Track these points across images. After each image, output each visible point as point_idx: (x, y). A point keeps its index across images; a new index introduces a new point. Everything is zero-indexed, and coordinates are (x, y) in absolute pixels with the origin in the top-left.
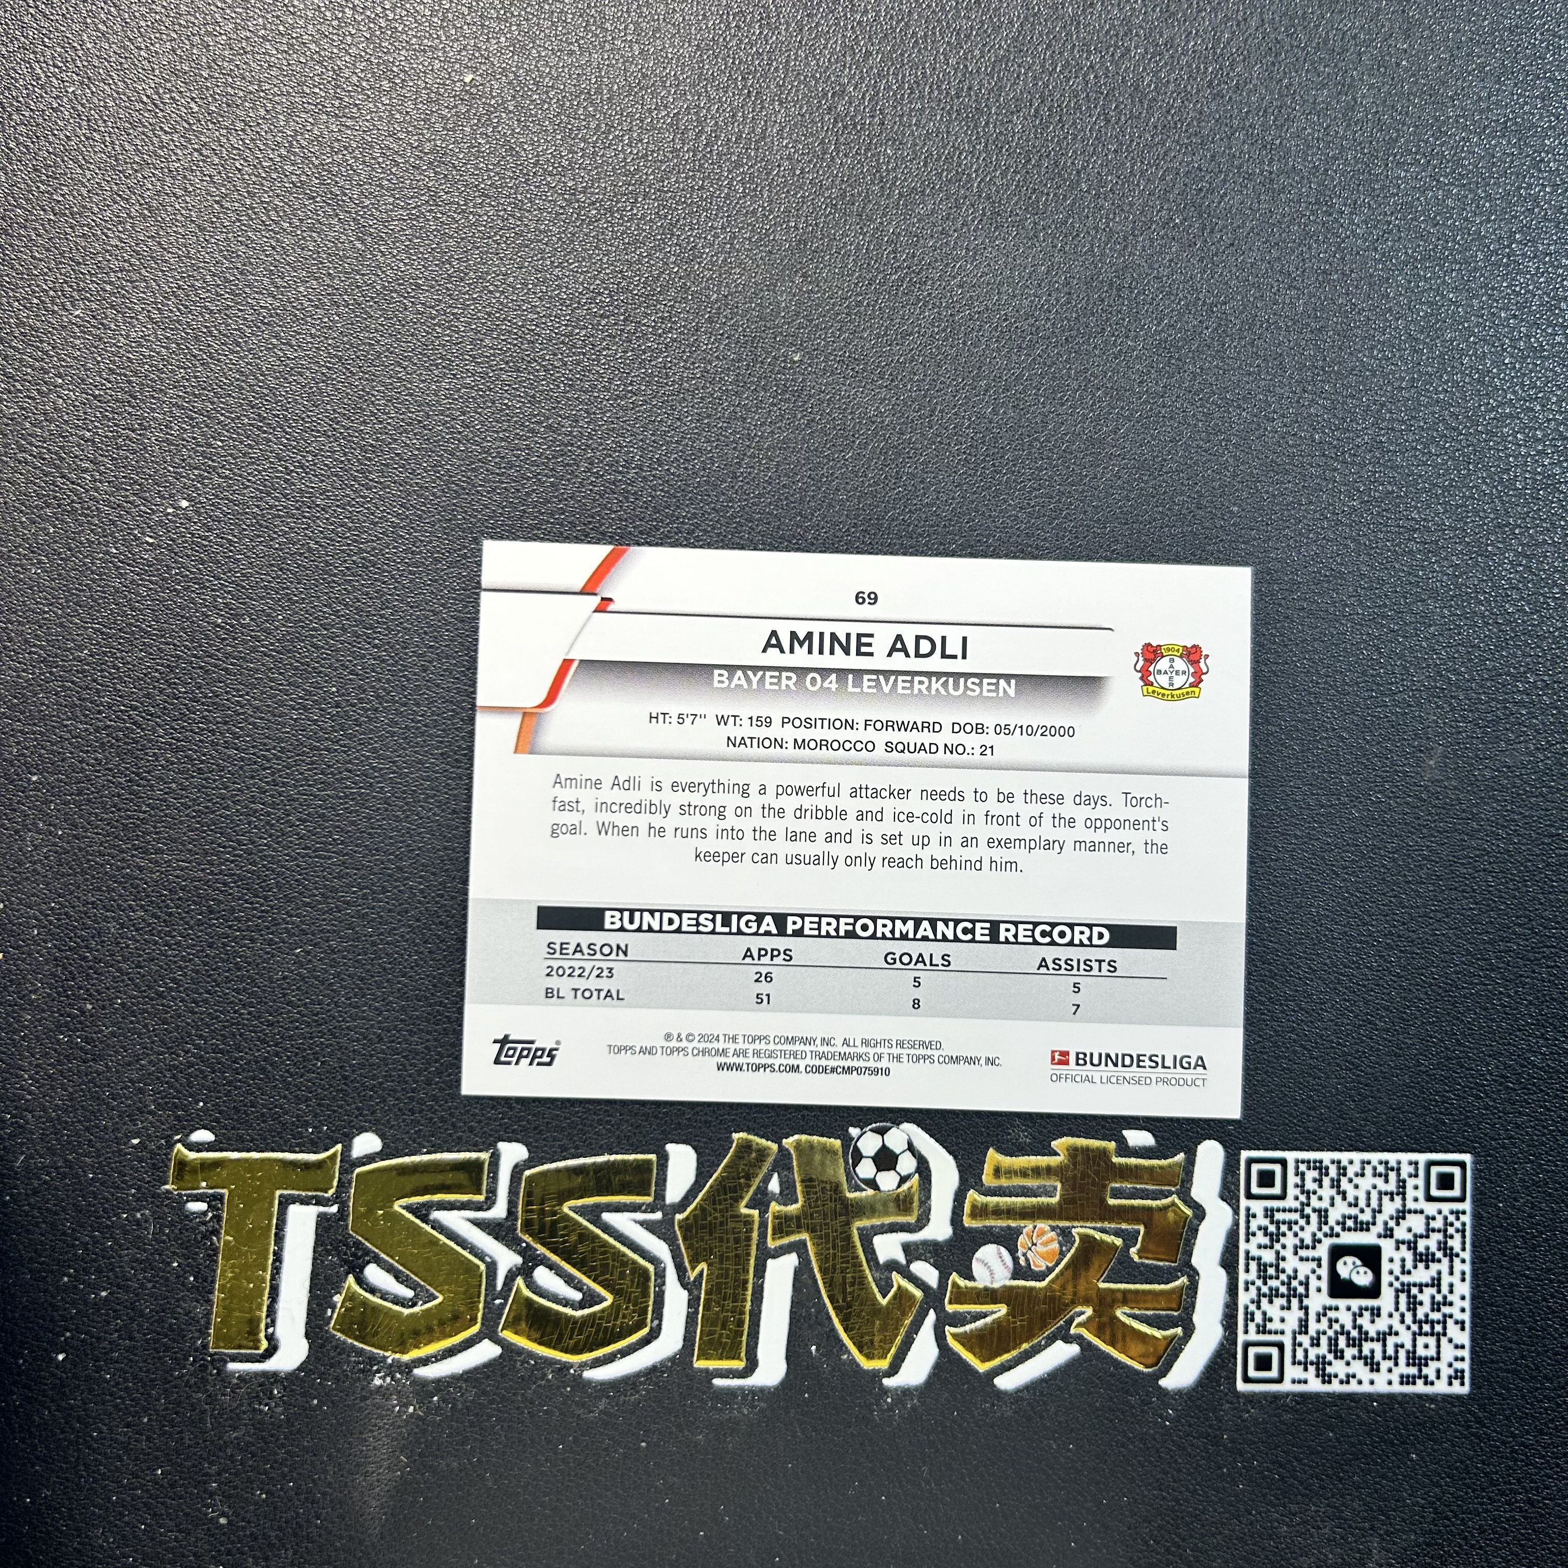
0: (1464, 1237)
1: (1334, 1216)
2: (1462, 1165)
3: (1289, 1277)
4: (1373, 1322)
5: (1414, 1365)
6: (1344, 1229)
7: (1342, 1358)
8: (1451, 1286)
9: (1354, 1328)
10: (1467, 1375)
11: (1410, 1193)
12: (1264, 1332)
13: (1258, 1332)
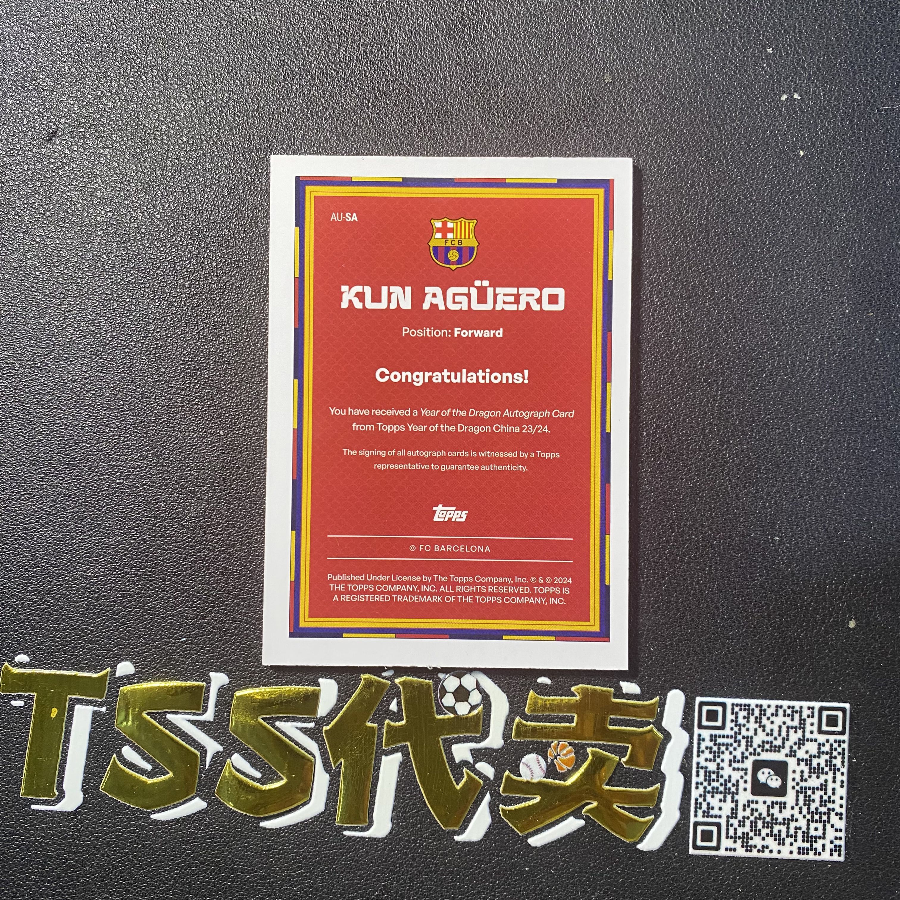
0: (843, 758)
1: (757, 741)
2: (843, 710)
3: (725, 781)
4: (780, 812)
5: (808, 841)
6: (763, 751)
7: (760, 835)
8: (834, 789)
9: (768, 815)
10: (843, 849)
11: (808, 728)
12: (708, 817)
13: (704, 816)
